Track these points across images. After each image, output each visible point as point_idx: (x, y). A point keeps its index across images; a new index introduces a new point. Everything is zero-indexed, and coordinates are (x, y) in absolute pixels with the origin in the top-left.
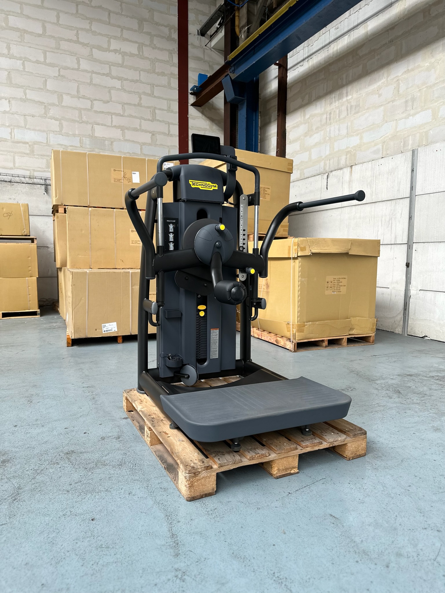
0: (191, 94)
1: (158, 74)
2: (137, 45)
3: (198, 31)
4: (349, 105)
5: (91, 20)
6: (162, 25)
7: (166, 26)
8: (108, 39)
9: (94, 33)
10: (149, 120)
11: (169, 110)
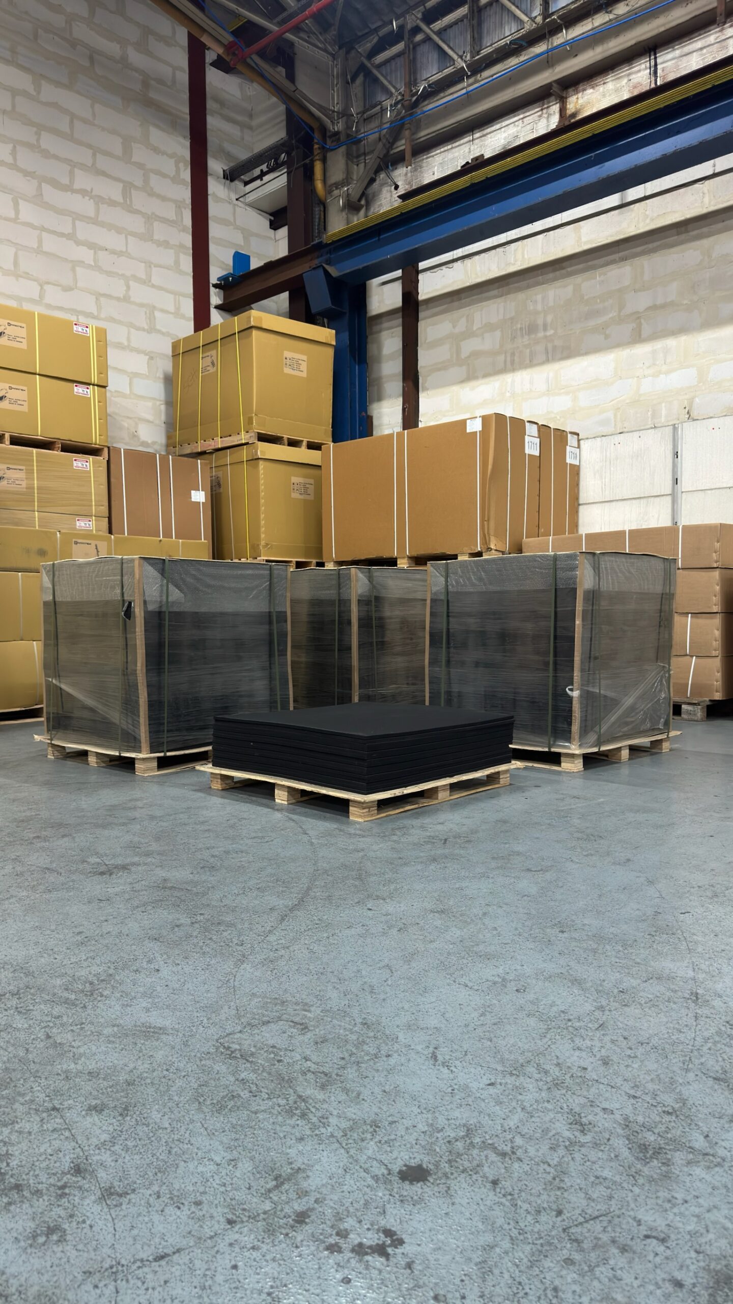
0: (215, 286)
1: (159, 244)
2: (121, 185)
3: (224, 171)
4: (550, 346)
5: (41, 128)
6: (164, 153)
7: (171, 156)
8: (69, 168)
9: (46, 154)
10: (144, 330)
11: (177, 314)
